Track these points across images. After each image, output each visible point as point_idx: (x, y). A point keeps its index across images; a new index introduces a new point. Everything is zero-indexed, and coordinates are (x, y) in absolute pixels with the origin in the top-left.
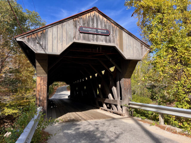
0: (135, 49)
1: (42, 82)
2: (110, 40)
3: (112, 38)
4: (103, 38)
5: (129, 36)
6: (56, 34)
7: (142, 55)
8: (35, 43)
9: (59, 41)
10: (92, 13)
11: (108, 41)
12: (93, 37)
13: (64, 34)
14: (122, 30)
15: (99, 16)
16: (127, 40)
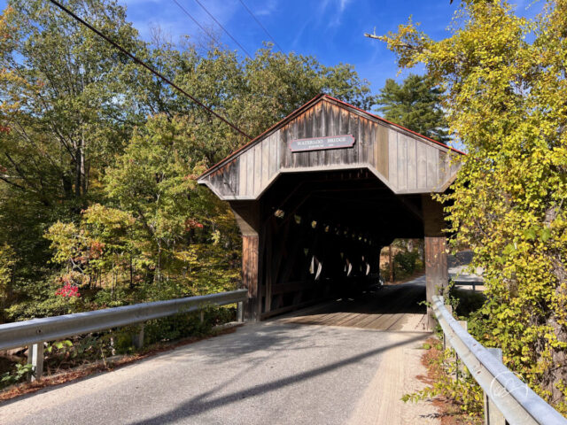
0: (421, 167)
1: (251, 245)
2: (355, 157)
3: (360, 151)
4: (339, 156)
5: (406, 137)
6: (252, 162)
7: (442, 179)
8: (221, 184)
9: (256, 175)
10: (316, 107)
11: (350, 159)
12: (318, 157)
13: (266, 161)
14: (385, 129)
15: (331, 109)
16: (400, 147)
